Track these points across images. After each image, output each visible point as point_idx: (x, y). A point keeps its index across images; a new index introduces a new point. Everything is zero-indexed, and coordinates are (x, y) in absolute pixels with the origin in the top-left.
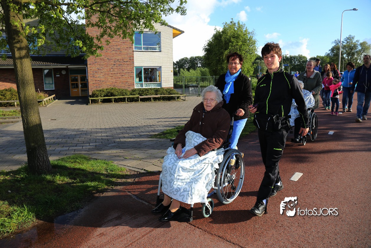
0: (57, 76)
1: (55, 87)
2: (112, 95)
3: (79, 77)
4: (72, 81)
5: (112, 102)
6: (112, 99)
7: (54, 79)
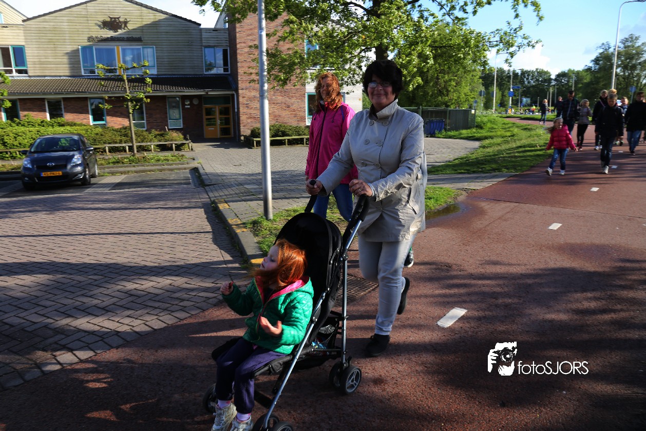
0: (186, 107)
1: (183, 123)
2: (284, 134)
3: (217, 109)
4: (206, 115)
5: (285, 145)
6: (285, 141)
7: (182, 112)
